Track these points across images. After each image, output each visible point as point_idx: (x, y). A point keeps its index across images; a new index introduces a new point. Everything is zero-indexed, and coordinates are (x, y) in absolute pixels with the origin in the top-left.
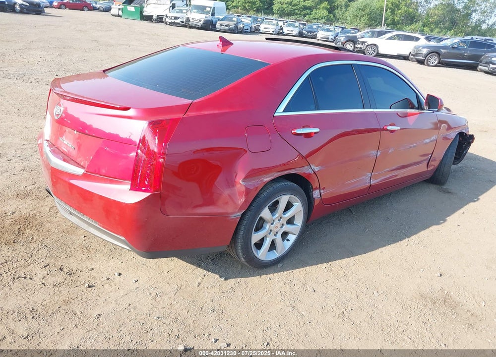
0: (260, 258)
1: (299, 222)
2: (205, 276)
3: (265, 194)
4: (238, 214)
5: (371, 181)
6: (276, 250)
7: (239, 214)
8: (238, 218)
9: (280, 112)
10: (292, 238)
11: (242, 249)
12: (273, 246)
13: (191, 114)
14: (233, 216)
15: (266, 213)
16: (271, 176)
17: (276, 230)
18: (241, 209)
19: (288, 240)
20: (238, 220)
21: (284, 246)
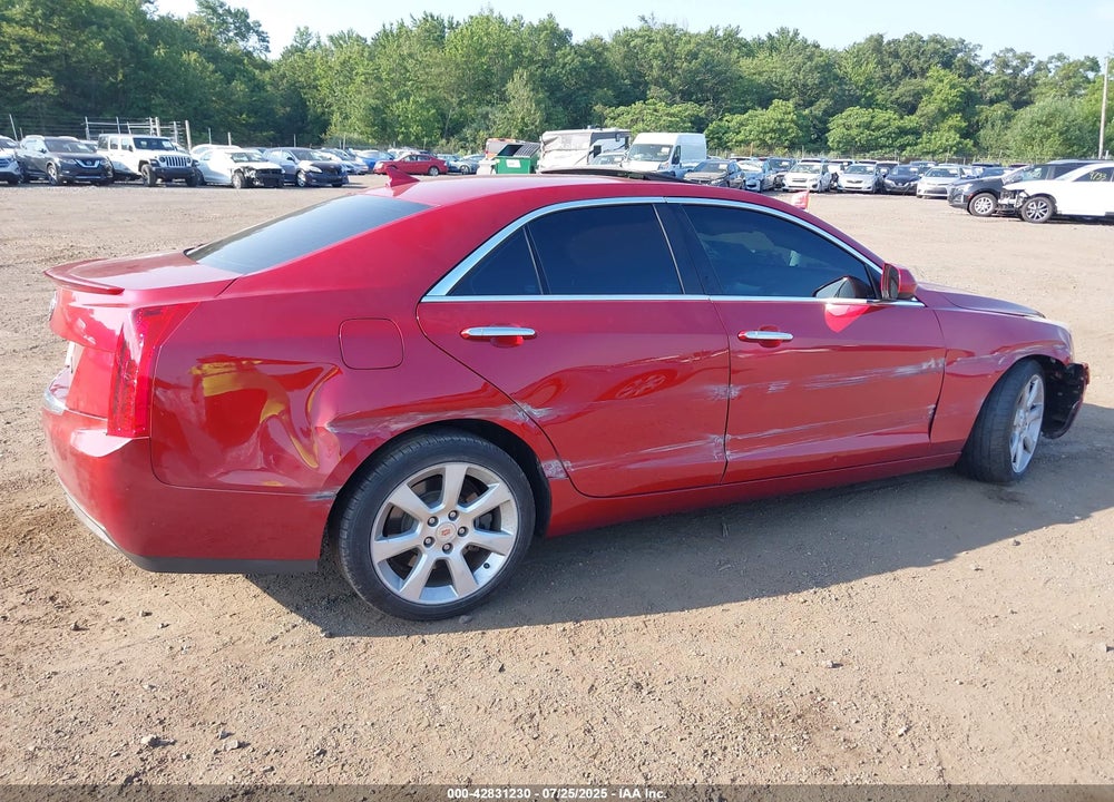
0: (405, 596)
1: (510, 525)
2: (294, 627)
3: (398, 456)
4: (326, 493)
5: (728, 453)
6: (452, 584)
7: (331, 494)
8: (328, 502)
9: (440, 293)
10: (496, 562)
11: (351, 570)
12: (440, 574)
14: (313, 497)
15: (403, 497)
16: (409, 420)
17: (446, 539)
18: (328, 485)
19: (487, 566)
20: (330, 506)
21: (477, 578)
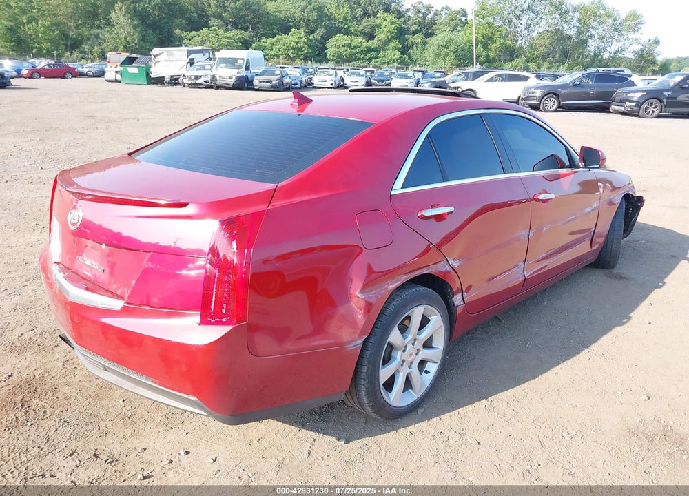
0: (393, 404)
1: (440, 343)
2: (314, 440)
3: (391, 308)
4: (358, 342)
5: (525, 273)
6: (412, 389)
7: (360, 342)
8: (358, 348)
9: (398, 188)
10: (433, 368)
11: (367, 393)
12: (408, 384)
13: (278, 203)
14: (351, 347)
15: (395, 336)
16: (398, 281)
17: (410, 359)
18: (361, 334)
19: (427, 372)
20: (359, 351)
21: (423, 381)
